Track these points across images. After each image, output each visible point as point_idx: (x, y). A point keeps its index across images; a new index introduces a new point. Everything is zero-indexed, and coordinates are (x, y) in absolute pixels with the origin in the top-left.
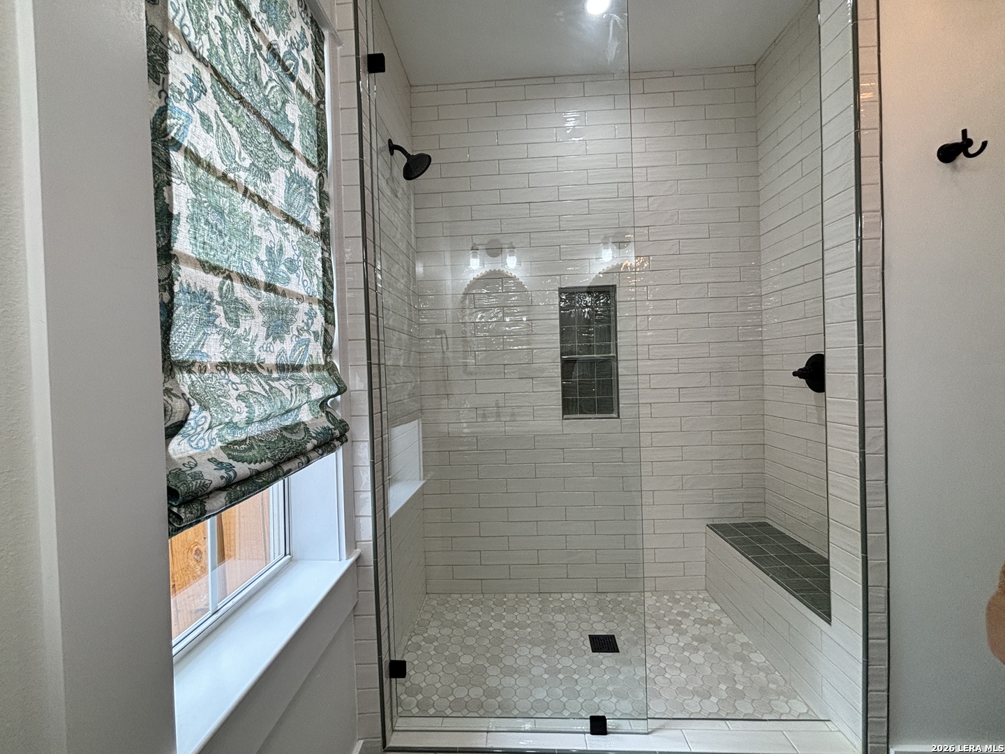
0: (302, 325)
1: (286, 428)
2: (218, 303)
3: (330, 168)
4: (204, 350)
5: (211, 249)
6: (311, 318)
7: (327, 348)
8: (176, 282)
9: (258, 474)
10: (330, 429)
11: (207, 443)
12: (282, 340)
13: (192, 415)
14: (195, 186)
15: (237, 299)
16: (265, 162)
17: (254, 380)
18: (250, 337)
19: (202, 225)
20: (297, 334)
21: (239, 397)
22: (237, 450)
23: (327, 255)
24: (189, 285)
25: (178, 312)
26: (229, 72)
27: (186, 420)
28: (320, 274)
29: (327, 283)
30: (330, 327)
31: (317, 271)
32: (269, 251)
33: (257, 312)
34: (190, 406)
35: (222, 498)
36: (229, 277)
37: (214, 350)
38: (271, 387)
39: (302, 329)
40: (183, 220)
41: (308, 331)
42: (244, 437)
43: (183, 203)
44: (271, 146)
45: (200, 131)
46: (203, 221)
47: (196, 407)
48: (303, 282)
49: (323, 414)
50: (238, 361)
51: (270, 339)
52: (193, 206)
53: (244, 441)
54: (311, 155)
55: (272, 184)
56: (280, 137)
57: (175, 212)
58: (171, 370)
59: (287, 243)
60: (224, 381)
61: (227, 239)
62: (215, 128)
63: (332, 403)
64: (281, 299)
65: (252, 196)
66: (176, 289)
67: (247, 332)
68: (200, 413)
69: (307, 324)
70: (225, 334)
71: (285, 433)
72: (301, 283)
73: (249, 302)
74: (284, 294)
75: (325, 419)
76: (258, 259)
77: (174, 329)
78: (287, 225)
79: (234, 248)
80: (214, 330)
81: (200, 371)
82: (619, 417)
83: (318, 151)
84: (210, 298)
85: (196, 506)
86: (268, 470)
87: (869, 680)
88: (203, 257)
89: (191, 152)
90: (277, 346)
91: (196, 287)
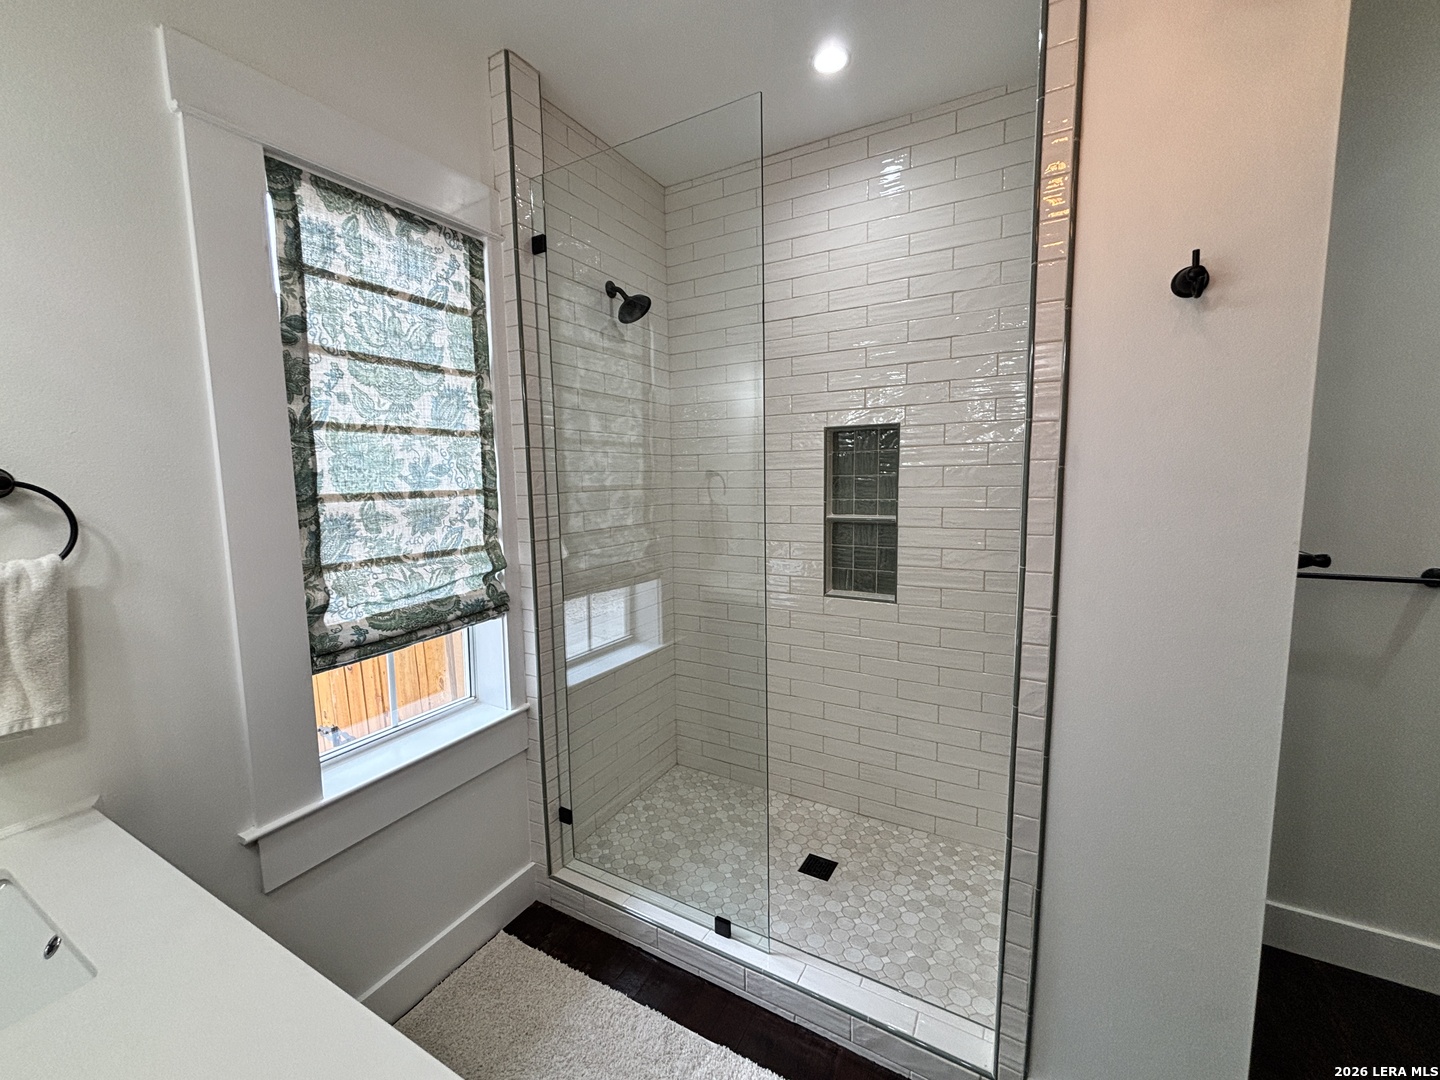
0: (455, 516)
1: (434, 602)
2: (359, 521)
3: (494, 365)
4: (349, 554)
5: (353, 483)
6: (467, 508)
7: (489, 528)
8: (321, 516)
9: (391, 638)
10: (483, 601)
11: (354, 615)
12: (432, 532)
13: (331, 601)
14: (334, 447)
15: (378, 513)
16: (407, 396)
17: (397, 570)
18: (394, 537)
19: (342, 471)
20: (449, 524)
21: (377, 585)
22: (379, 621)
23: (488, 448)
24: (331, 515)
25: (324, 534)
26: (367, 346)
27: (328, 604)
28: (479, 467)
29: (487, 473)
30: (491, 513)
31: (475, 466)
32: (413, 466)
33: (400, 518)
34: (329, 595)
35: (353, 654)
36: (371, 498)
37: (358, 552)
38: (413, 572)
39: (456, 520)
40: (325, 473)
41: (461, 521)
42: (390, 609)
43: (325, 462)
44: (415, 379)
45: (339, 406)
46: (342, 467)
47: (334, 595)
48: (456, 481)
49: (485, 587)
50: (382, 556)
51: (419, 534)
52: (333, 461)
53: (388, 613)
54: (466, 364)
55: (416, 411)
56: (424, 367)
57: (319, 471)
58: (321, 572)
59: (435, 453)
60: (366, 574)
61: (366, 473)
62: (351, 396)
63: (499, 576)
64: (428, 501)
65: (393, 430)
66: (321, 520)
67: (390, 536)
68: (337, 598)
69: (461, 515)
70: (366, 540)
71: (432, 606)
72: (454, 481)
73: (390, 512)
74: (432, 495)
75: (484, 591)
76: (400, 476)
77: (323, 545)
78: (434, 438)
79: (374, 475)
80: (356, 540)
81: (345, 569)
82: (895, 602)
83: (475, 356)
84: (351, 519)
85: (331, 658)
86: (402, 635)
87: (1004, 989)
88: (345, 492)
89: (333, 423)
90: (427, 538)
91: (337, 515)
